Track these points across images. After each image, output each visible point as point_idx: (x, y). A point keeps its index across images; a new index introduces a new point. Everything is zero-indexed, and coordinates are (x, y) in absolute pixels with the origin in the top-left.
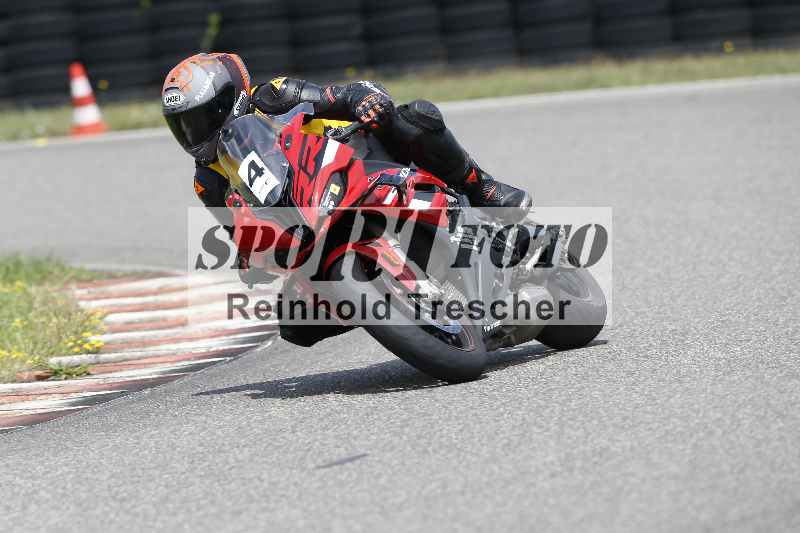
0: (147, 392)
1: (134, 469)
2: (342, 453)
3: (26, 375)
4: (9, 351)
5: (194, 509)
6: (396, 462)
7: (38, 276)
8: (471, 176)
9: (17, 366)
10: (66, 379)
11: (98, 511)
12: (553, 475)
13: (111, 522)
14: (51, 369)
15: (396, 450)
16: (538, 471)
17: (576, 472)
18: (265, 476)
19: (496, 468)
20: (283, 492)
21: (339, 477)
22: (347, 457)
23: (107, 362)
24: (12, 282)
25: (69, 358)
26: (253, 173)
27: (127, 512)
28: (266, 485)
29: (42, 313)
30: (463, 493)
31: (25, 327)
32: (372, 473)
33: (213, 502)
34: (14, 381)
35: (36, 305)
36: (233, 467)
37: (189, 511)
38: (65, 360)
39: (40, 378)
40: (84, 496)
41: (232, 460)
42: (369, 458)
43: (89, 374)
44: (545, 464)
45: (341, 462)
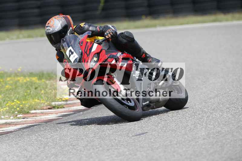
0: (81, 113)
1: (77, 136)
2: (140, 132)
3: (45, 108)
4: (40, 100)
5: (95, 148)
6: (156, 135)
7: (49, 78)
8: (143, 55)
9: (42, 105)
10: (57, 109)
11: (66, 149)
12: (204, 139)
13: (70, 152)
14: (52, 106)
15: (156, 131)
16: (199, 138)
17: (211, 138)
18: (117, 139)
19: (186, 136)
20: (122, 144)
21: (139, 139)
22: (142, 133)
23: (70, 104)
24: (41, 79)
25: (58, 102)
26: (70, 53)
27: (75, 149)
28: (117, 141)
29: (50, 89)
30: (176, 144)
31: (45, 93)
32: (149, 138)
33: (101, 146)
34: (42, 109)
35: (48, 87)
36: (107, 136)
37: (93, 149)
38: (57, 103)
39: (49, 109)
40: (62, 144)
41: (107, 134)
42: (148, 133)
43: (64, 108)
44: (201, 135)
45: (140, 135)
